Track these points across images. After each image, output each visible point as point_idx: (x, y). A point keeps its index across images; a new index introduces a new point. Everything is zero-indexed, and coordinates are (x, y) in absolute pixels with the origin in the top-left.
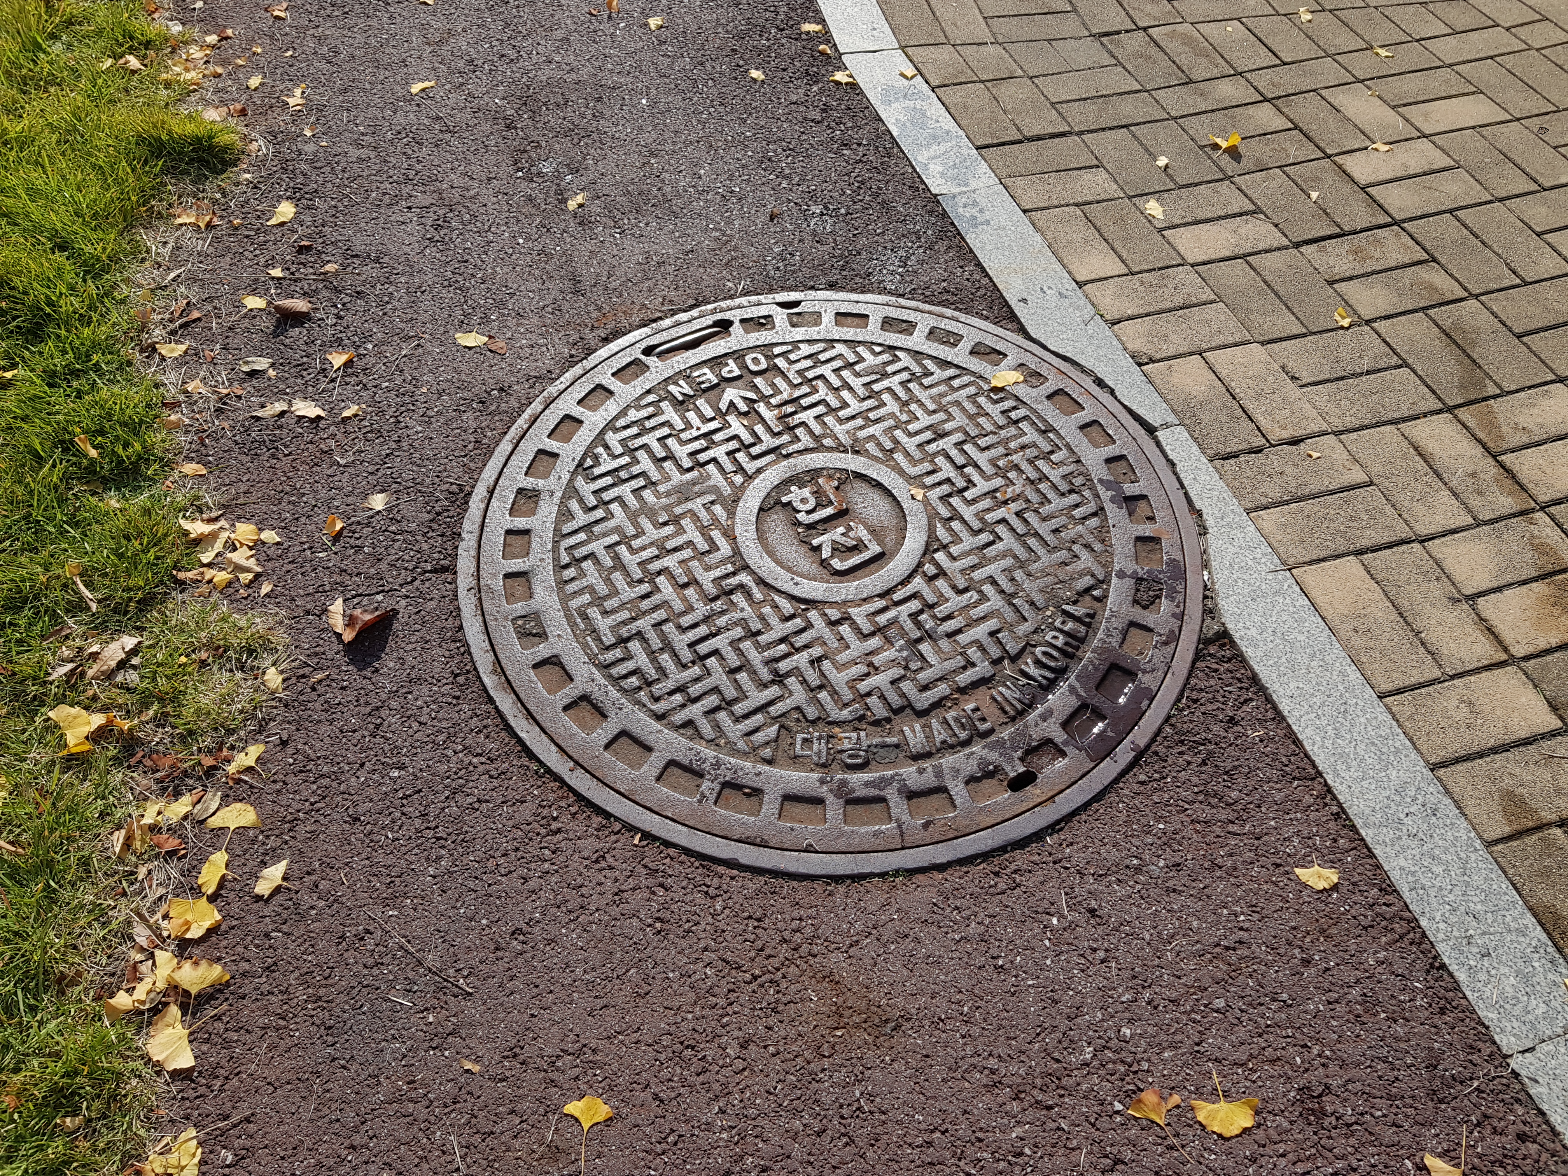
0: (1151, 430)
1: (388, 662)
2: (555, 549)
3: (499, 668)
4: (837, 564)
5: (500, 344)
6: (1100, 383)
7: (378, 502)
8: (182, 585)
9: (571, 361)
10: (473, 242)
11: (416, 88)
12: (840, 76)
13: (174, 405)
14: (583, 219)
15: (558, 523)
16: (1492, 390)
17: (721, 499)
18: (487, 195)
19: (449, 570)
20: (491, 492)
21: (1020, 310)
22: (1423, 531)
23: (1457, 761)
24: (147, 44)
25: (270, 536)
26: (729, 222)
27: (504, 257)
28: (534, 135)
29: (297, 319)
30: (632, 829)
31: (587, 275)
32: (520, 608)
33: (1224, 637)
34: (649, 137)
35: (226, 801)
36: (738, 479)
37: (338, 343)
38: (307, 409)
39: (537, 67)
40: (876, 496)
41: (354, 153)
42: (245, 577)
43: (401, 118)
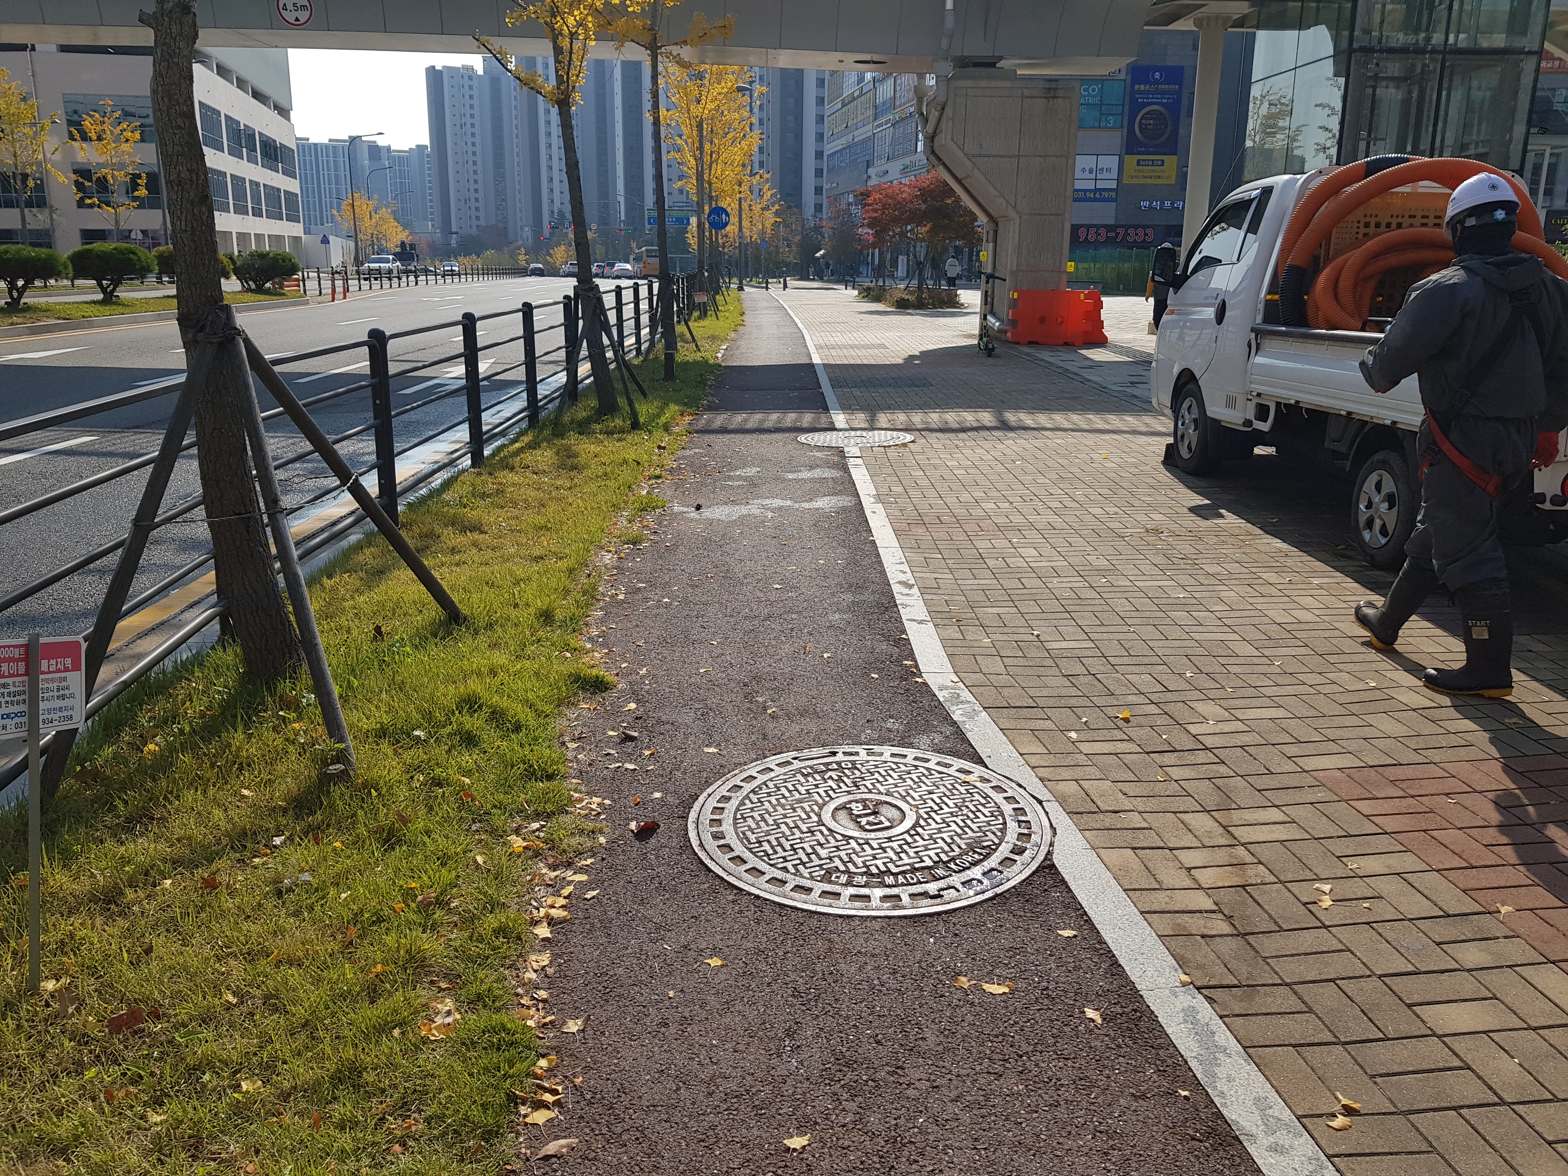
0: (1040, 802)
1: (653, 841)
2: (735, 813)
3: (701, 845)
5: (724, 752)
6: (1020, 786)
7: (657, 795)
8: (567, 812)
9: (757, 760)
10: (719, 720)
11: (702, 671)
12: (919, 680)
13: (571, 761)
14: (773, 716)
15: (739, 805)
17: (817, 803)
18: (729, 707)
19: (685, 818)
20: (709, 795)
21: (986, 760)
22: (1171, 845)
24: (575, 649)
25: (607, 802)
26: (846, 721)
27: (733, 725)
28: (755, 688)
29: (632, 739)
30: (750, 894)
31: (770, 734)
32: (715, 829)
33: (1053, 866)
34: (815, 692)
35: (575, 873)
36: (827, 799)
37: (649, 748)
38: (631, 766)
39: (764, 667)
40: (893, 810)
41: (667, 690)
42: (594, 813)
43: (693, 680)
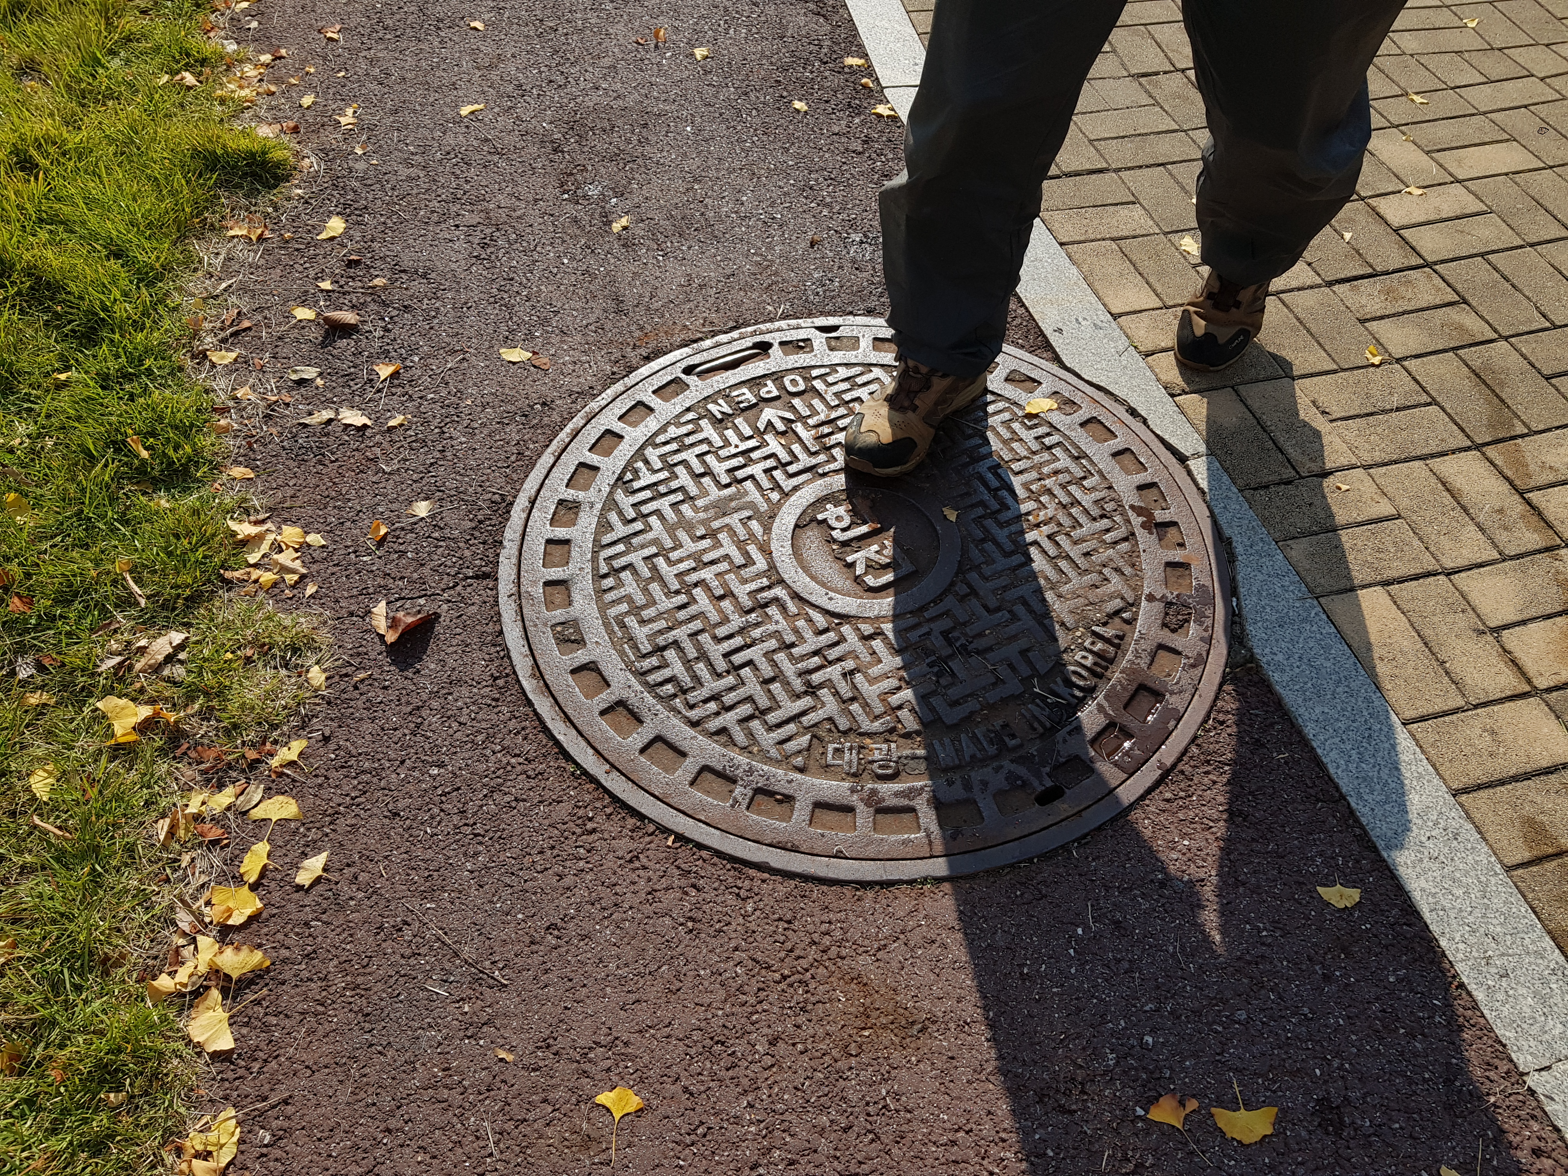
0: (1182, 459)
1: (430, 664)
2: (594, 559)
3: (538, 672)
4: (870, 580)
5: (543, 360)
6: (1133, 412)
7: (422, 509)
8: (229, 584)
9: (613, 379)
10: (519, 261)
11: (465, 111)
12: (881, 109)
13: (224, 411)
14: (627, 241)
15: (598, 534)
16: (1520, 429)
17: (756, 515)
18: (533, 216)
19: (490, 576)
20: (533, 502)
21: (1054, 342)
22: (1449, 564)
23: (1479, 787)
24: (203, 62)
25: (316, 539)
26: (770, 248)
27: (549, 276)
28: (581, 159)
29: (345, 330)
30: (666, 831)
31: (630, 295)
32: (559, 615)
33: (1251, 661)
34: (694, 163)
35: (269, 793)
36: (775, 496)
37: (385, 355)
38: (354, 417)
39: (585, 93)
40: (910, 516)
41: (404, 172)
42: (291, 578)
43: (450, 139)
